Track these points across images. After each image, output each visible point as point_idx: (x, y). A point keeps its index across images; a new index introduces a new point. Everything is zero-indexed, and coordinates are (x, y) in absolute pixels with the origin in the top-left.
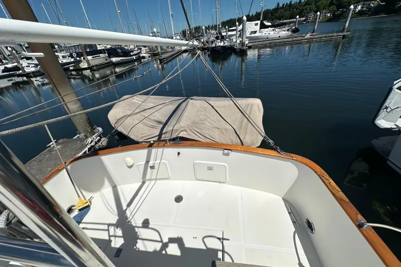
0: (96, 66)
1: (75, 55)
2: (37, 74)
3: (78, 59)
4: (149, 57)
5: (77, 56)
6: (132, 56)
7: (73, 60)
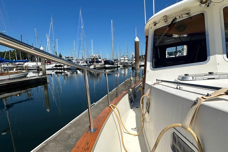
0: (98, 68)
1: (88, 62)
2: (68, 69)
3: (89, 64)
4: (122, 67)
5: (89, 63)
6: (115, 65)
7: (86, 64)
